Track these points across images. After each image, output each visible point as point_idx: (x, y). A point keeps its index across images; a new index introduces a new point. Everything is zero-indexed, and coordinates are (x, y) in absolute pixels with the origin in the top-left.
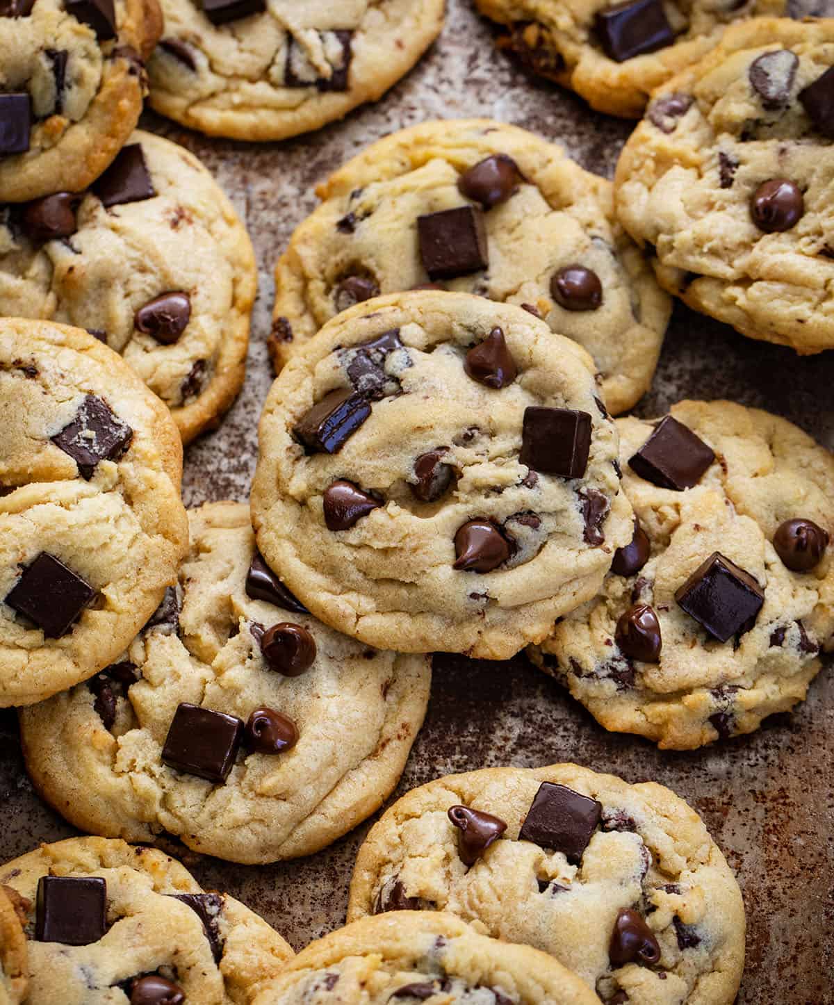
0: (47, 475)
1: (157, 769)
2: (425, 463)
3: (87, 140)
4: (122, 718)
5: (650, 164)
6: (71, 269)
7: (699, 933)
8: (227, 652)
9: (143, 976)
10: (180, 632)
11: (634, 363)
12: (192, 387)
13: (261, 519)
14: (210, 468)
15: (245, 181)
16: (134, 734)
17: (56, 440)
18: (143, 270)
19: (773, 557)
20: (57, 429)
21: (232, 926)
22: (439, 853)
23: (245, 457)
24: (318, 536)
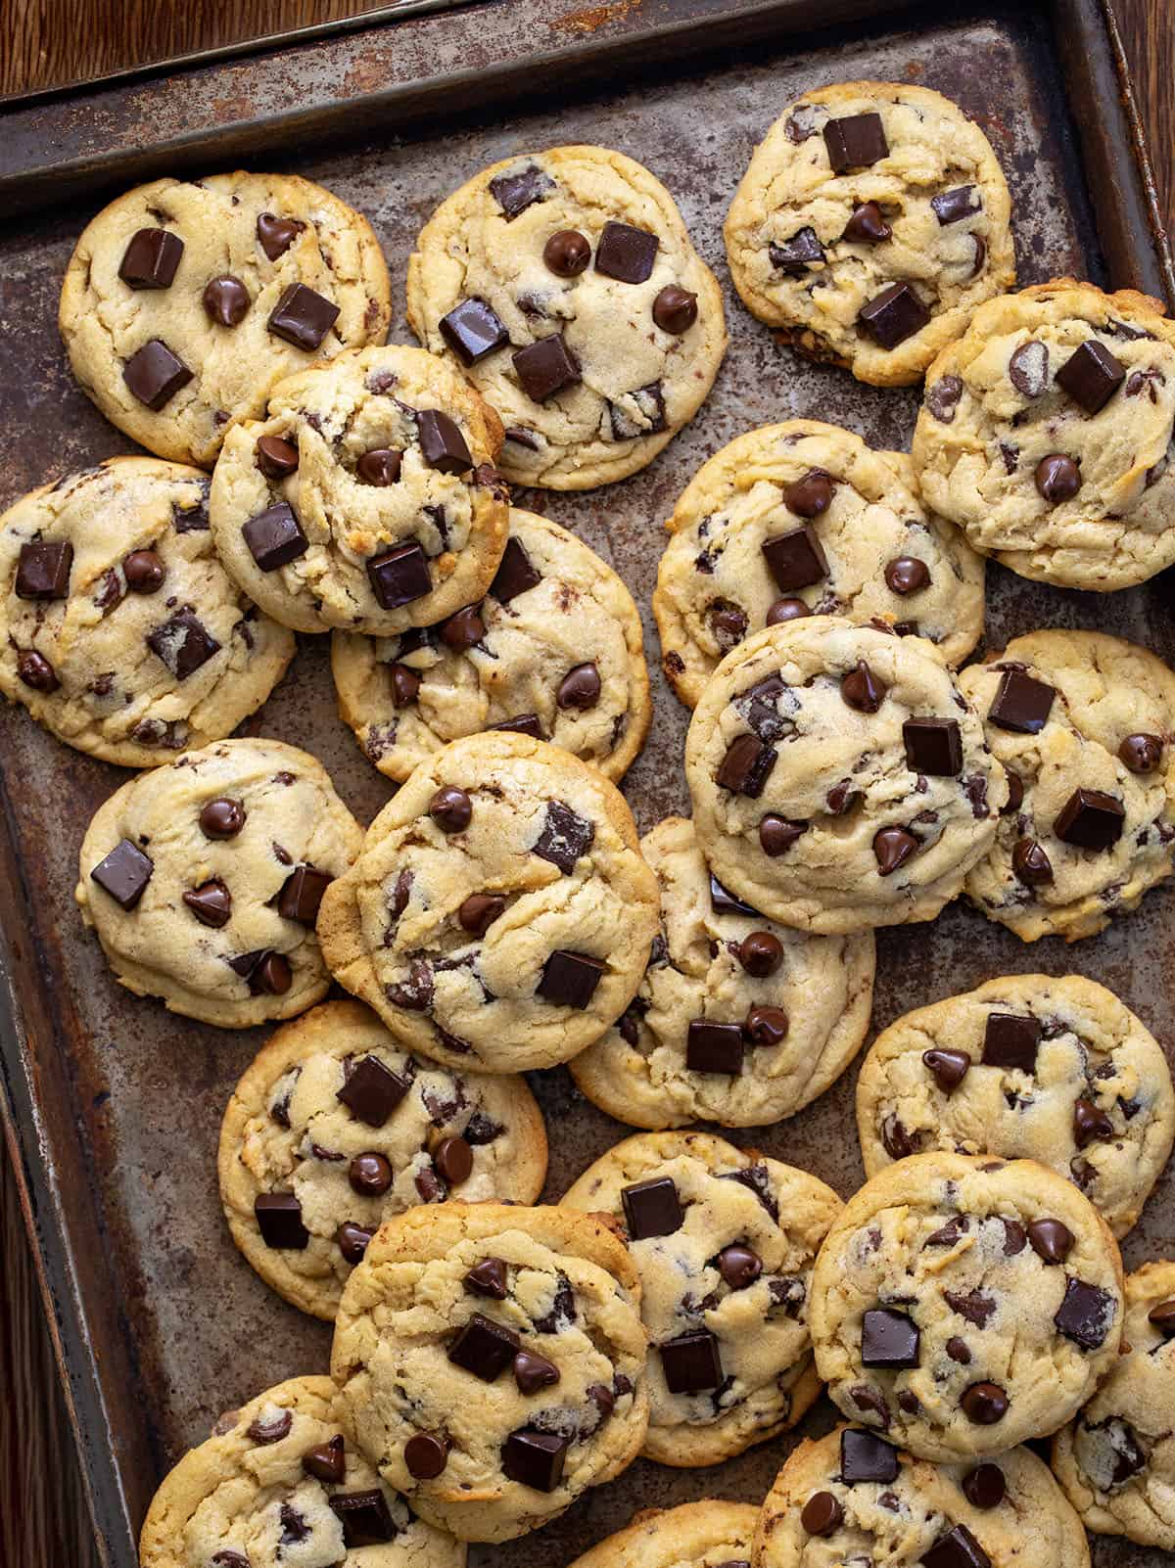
0: (540, 884)
1: (685, 1075)
2: (835, 797)
3: (476, 563)
4: (644, 1038)
5: (942, 456)
6: (495, 675)
7: (1138, 1100)
8: (715, 970)
9: (724, 1251)
10: (672, 963)
11: (968, 619)
12: (617, 735)
13: (710, 854)
14: (647, 788)
15: (602, 521)
16: (659, 1052)
17: (536, 850)
18: (552, 656)
19: (1123, 772)
20: (534, 842)
21: (778, 1186)
22: (923, 1091)
23: (672, 770)
24: (760, 861)
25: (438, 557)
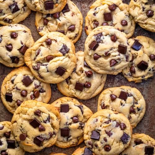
0: (59, 56)
1: (74, 89)
2: (106, 53)
3: (61, 6)
4: (69, 82)
5: (133, 6)
6: (60, 23)
7: (140, 109)
8: (82, 75)
9: (74, 117)
10: (76, 72)
12: (76, 37)
13: (85, 57)
14: (78, 45)
15: (80, 4)
16: (71, 85)
17: (60, 51)
18: (69, 23)
19: (149, 60)
20: (60, 50)
21: (84, 109)
22: (109, 100)
23: (82, 44)
24: (93, 60)
25: (55, 4)
